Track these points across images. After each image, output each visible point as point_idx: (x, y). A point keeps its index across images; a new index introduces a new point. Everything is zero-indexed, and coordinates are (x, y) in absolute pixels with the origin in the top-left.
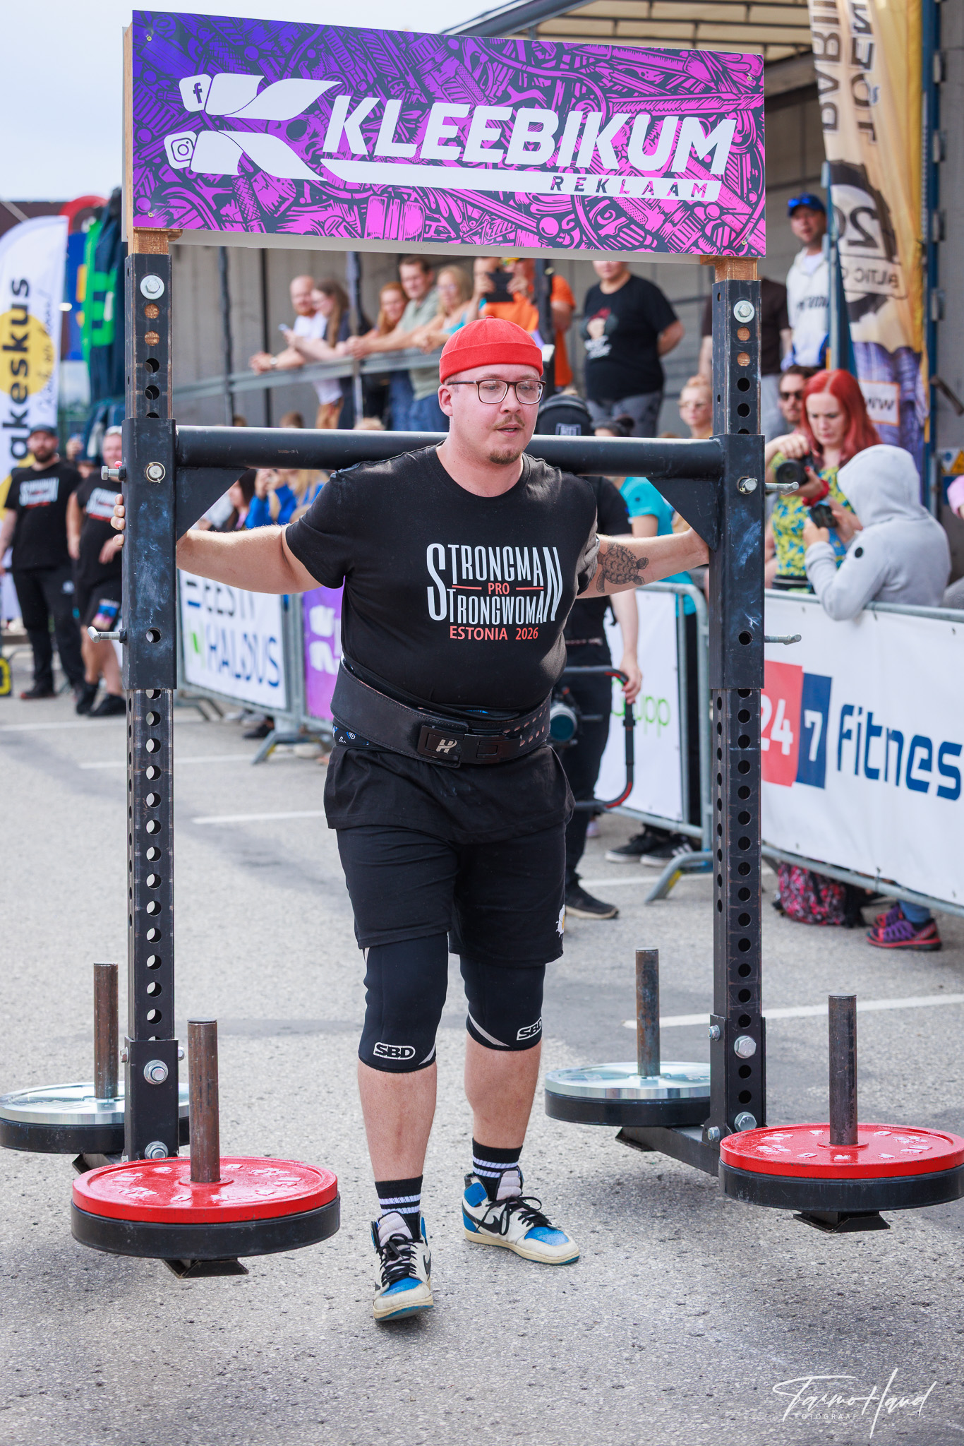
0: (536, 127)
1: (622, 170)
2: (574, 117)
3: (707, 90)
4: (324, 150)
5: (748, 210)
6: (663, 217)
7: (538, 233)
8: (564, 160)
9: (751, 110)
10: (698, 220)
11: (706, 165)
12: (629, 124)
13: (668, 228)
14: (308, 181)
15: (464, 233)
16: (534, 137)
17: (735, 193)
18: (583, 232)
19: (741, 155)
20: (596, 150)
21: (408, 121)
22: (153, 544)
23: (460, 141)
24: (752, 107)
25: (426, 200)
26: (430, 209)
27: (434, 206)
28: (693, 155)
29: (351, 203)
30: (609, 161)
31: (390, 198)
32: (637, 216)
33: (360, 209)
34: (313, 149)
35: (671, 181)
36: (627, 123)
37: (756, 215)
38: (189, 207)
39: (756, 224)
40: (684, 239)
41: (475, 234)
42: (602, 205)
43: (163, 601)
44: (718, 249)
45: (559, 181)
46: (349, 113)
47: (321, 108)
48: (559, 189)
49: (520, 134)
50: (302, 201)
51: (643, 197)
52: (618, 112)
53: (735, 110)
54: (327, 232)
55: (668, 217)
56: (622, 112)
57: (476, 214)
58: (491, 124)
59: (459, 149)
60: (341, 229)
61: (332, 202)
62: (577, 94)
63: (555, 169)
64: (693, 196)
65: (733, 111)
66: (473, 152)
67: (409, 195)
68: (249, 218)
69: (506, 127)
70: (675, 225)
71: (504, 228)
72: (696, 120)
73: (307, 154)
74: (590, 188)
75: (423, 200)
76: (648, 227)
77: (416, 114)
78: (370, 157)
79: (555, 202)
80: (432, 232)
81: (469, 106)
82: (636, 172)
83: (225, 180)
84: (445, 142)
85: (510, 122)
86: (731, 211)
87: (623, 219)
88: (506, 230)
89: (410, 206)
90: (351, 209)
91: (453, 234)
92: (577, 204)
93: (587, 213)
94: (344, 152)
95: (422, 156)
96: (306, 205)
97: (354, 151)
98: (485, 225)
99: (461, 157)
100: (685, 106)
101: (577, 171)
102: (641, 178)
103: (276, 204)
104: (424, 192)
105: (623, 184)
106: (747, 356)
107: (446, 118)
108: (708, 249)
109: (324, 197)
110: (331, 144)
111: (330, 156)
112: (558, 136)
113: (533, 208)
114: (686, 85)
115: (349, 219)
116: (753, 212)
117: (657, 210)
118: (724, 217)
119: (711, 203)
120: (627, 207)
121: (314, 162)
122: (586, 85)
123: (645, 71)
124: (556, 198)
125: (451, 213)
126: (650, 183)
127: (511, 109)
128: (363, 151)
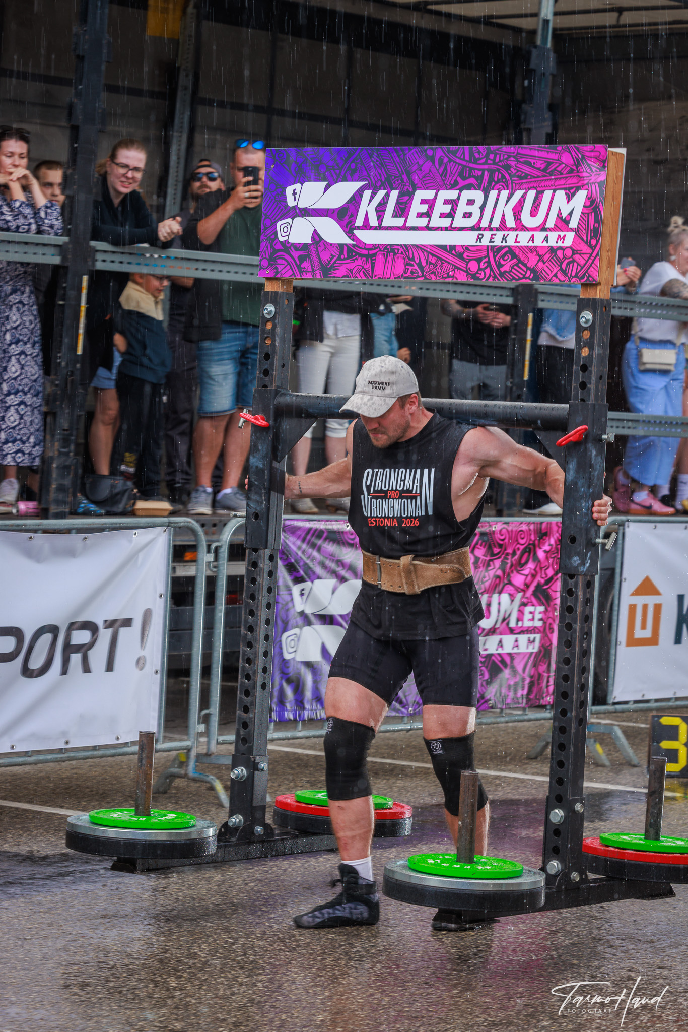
0: (471, 202)
2: (493, 194)
3: (571, 171)
5: (589, 251)
6: (538, 258)
7: (466, 271)
8: (485, 224)
9: (599, 184)
10: (558, 259)
12: (524, 197)
13: (540, 264)
14: (346, 245)
16: (469, 209)
17: (582, 239)
18: (491, 270)
19: (588, 214)
24: (599, 180)
26: (409, 259)
27: (411, 256)
29: (367, 256)
30: (511, 222)
31: (387, 253)
32: (523, 258)
35: (544, 234)
36: (522, 197)
37: (594, 255)
38: (286, 264)
39: (593, 262)
40: (549, 272)
41: (432, 273)
42: (503, 251)
45: (480, 236)
48: (481, 242)
49: (462, 208)
50: (342, 257)
57: (433, 261)
59: (427, 219)
60: (361, 273)
62: (496, 179)
63: (479, 229)
64: (557, 243)
66: (436, 221)
67: (398, 250)
68: (315, 269)
69: (454, 203)
70: (544, 263)
74: (498, 242)
75: (405, 253)
76: (529, 265)
78: (380, 228)
79: (478, 251)
80: (409, 273)
81: (434, 191)
82: (525, 229)
83: (304, 246)
84: (420, 215)
87: (515, 260)
90: (367, 260)
91: (420, 274)
92: (490, 251)
93: (495, 257)
94: (366, 226)
95: (407, 225)
96: (344, 259)
100: (557, 183)
102: (527, 232)
104: (406, 248)
106: (587, 349)
108: (562, 278)
110: (359, 222)
111: (359, 228)
112: (482, 208)
113: (465, 256)
114: (559, 169)
115: (365, 267)
116: (593, 253)
117: (535, 253)
118: (574, 256)
119: (567, 248)
120: (518, 252)
121: (350, 234)
122: (502, 174)
123: (535, 161)
124: (478, 248)
125: (420, 261)
126: (533, 236)
127: (458, 191)
128: (376, 224)
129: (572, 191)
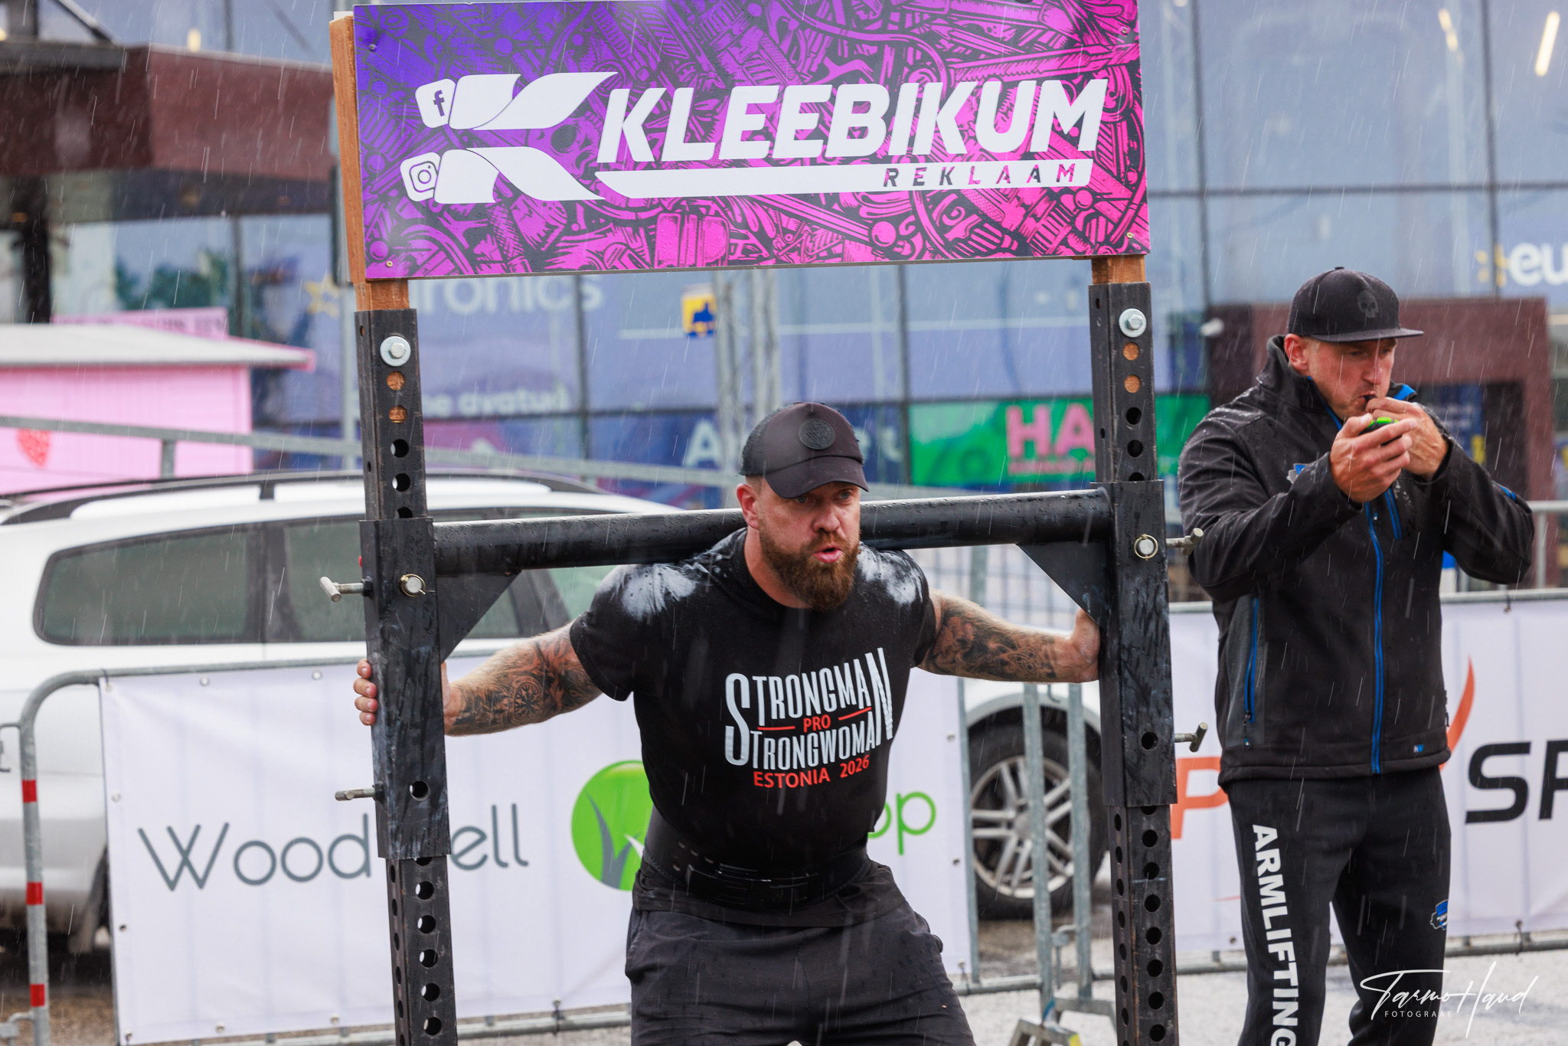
1: (970, 154)
4: (600, 160)
11: (1073, 139)
15: (780, 251)
20: (937, 131)
21: (704, 114)
23: (768, 134)
25: (730, 213)
28: (1056, 129)
33: (647, 232)
34: (584, 162)
44: (1092, 246)
46: (628, 110)
47: (594, 108)
51: (998, 186)
52: (962, 80)
53: (1105, 67)
54: (607, 264)
55: (1029, 211)
56: (967, 80)
58: (806, 108)
61: (612, 225)
65: (1103, 68)
71: (828, 240)
73: (579, 168)
77: (712, 103)
85: (829, 104)
86: (1105, 197)
88: (831, 242)
89: (710, 222)
98: (804, 238)
99: (770, 154)
101: (914, 159)
103: (543, 235)
105: (972, 173)
107: (749, 105)
109: (602, 221)
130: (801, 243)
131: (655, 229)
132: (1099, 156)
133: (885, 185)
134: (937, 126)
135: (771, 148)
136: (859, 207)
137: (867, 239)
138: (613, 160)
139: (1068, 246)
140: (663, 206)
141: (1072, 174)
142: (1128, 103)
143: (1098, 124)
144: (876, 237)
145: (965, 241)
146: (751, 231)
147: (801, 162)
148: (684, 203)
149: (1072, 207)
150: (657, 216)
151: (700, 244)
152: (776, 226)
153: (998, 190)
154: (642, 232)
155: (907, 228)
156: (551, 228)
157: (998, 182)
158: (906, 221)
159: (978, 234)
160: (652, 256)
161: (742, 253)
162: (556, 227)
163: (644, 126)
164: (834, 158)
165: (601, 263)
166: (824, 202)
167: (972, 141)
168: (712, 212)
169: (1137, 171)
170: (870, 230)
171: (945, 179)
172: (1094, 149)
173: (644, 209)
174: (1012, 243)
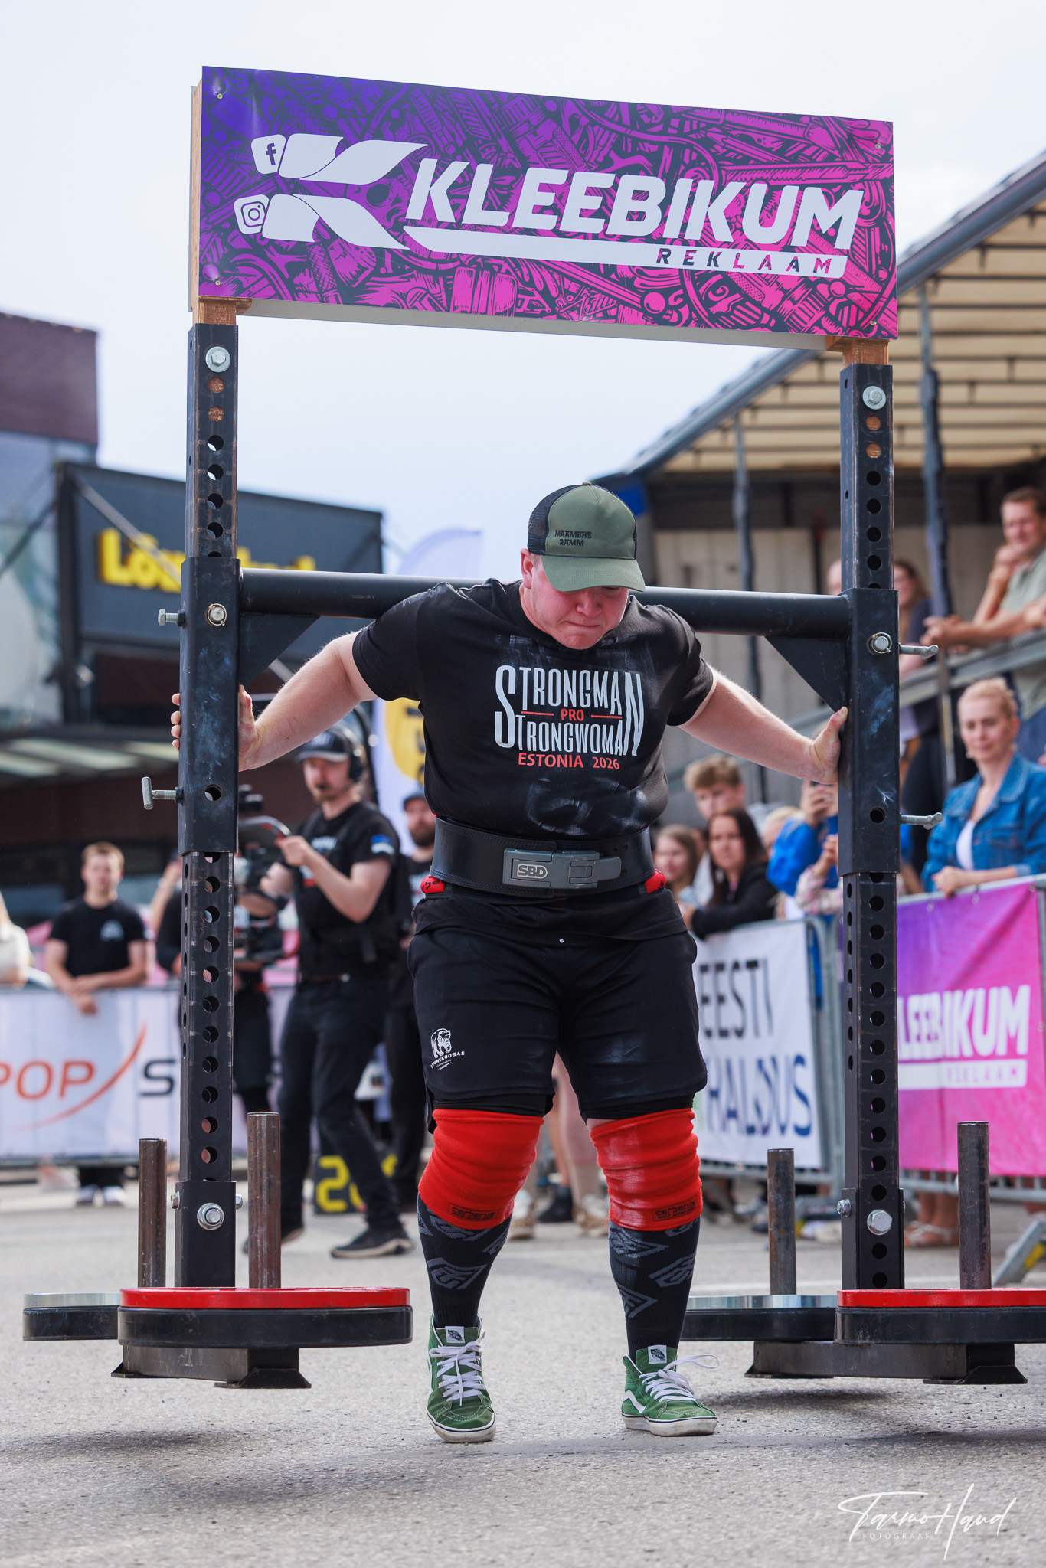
0: (640, 195)
1: (736, 243)
2: (683, 185)
3: (831, 158)
4: (408, 217)
5: (877, 288)
6: (781, 294)
7: (642, 310)
8: (671, 231)
9: (881, 181)
10: (820, 297)
11: (830, 237)
12: (744, 194)
13: (788, 305)
14: (389, 250)
15: (561, 308)
16: (638, 206)
17: (862, 269)
18: (692, 309)
19: (869, 229)
20: (707, 221)
21: (501, 187)
22: (213, 693)
23: (557, 209)
24: (881, 177)
25: (519, 272)
26: (523, 281)
27: (527, 279)
28: (815, 227)
29: (437, 274)
30: (722, 232)
31: (478, 269)
32: (753, 293)
33: (445, 281)
34: (394, 217)
35: (791, 256)
36: (741, 192)
37: (887, 294)
38: (260, 275)
39: (885, 307)
40: (806, 318)
41: (571, 308)
42: (713, 280)
43: (223, 755)
44: (844, 329)
45: (665, 253)
46: (436, 177)
47: (405, 173)
48: (666, 262)
49: (623, 203)
50: (382, 271)
51: (760, 272)
52: (731, 180)
53: (862, 181)
54: (409, 305)
55: (787, 295)
56: (736, 181)
57: (573, 288)
58: (591, 191)
59: (556, 217)
60: (425, 301)
61: (415, 272)
62: (687, 160)
63: (663, 241)
64: (815, 271)
65: (859, 182)
66: (571, 221)
67: (500, 266)
68: (324, 288)
69: (608, 196)
70: (795, 303)
71: (604, 304)
72: (819, 190)
73: (389, 220)
74: (700, 260)
75: (515, 272)
76: (765, 304)
77: (509, 179)
78: (458, 225)
79: (661, 276)
80: (523, 306)
81: (567, 172)
82: (752, 246)
83: (298, 247)
84: (539, 210)
85: (612, 190)
86: (858, 289)
87: (737, 296)
88: (607, 305)
89: (501, 278)
90: (435, 280)
91: (548, 309)
92: (686, 279)
93: (697, 289)
94: (429, 219)
95: (514, 225)
96: (387, 275)
97: (440, 218)
98: (583, 299)
99: (557, 227)
100: (805, 175)
101: (686, 243)
102: (756, 251)
103: (354, 273)
104: (516, 263)
105: (737, 258)
106: (877, 447)
107: (541, 185)
108: (832, 329)
109: (407, 267)
110: (415, 211)
111: (414, 223)
112: (665, 206)
113: (637, 283)
114: (808, 152)
115: (433, 291)
116: (883, 291)
117: (775, 286)
118: (851, 295)
119: (835, 280)
120: (743, 284)
121: (396, 230)
122: (696, 152)
123: (761, 137)
124: (660, 272)
125: (546, 286)
126: (768, 257)
127: (613, 176)
128: (450, 218)
129: (835, 190)
130: (580, 303)
131: (452, 280)
132: (853, 255)
133: (658, 262)
134: (707, 216)
135: (559, 222)
136: (634, 278)
137: (639, 306)
138: (419, 217)
139: (821, 327)
140: (461, 261)
141: (828, 268)
142: (882, 213)
143: (854, 228)
144: (648, 305)
145: (728, 315)
146: (537, 290)
147: (585, 236)
148: (479, 260)
149: (826, 295)
150: (456, 267)
151: (491, 296)
152: (559, 287)
153: (760, 274)
154: (441, 280)
155: (675, 300)
156: (362, 269)
157: (760, 268)
158: (676, 294)
159: (739, 310)
160: (449, 302)
161: (528, 307)
162: (367, 269)
163: (448, 192)
164: (615, 235)
165: (402, 302)
166: (602, 272)
167: (738, 232)
168: (503, 270)
169: (888, 270)
170: (642, 300)
171: (712, 262)
172: (849, 248)
173: (443, 262)
174: (770, 321)
